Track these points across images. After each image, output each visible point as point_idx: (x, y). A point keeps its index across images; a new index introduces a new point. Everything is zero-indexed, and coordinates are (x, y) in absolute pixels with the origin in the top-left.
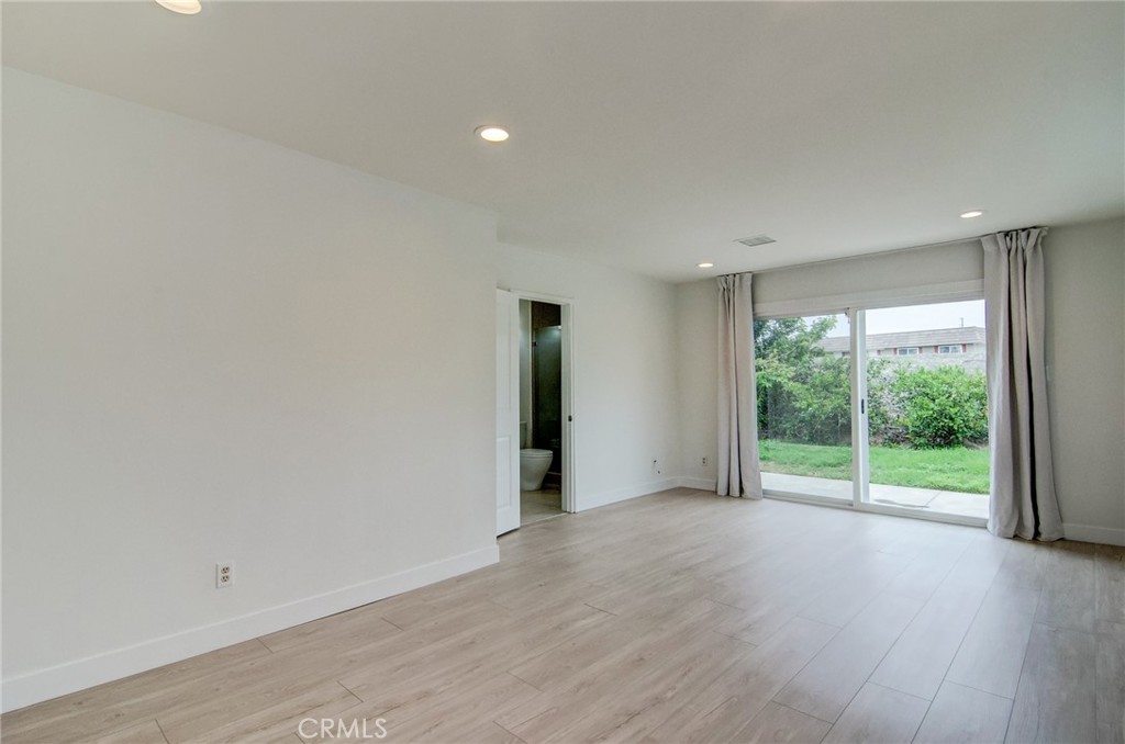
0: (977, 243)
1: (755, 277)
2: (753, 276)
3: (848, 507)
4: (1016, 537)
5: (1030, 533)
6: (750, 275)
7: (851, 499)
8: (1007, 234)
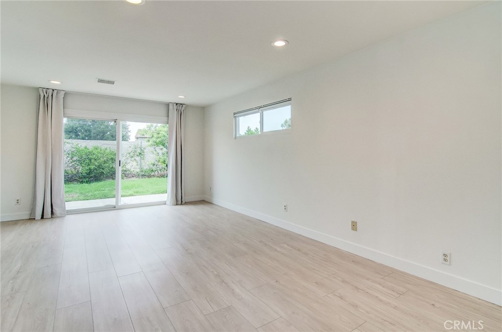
0: (168, 105)
1: (66, 94)
2: (65, 94)
3: (114, 208)
4: (177, 205)
5: (180, 202)
6: (64, 92)
7: (115, 204)
8: (177, 104)
